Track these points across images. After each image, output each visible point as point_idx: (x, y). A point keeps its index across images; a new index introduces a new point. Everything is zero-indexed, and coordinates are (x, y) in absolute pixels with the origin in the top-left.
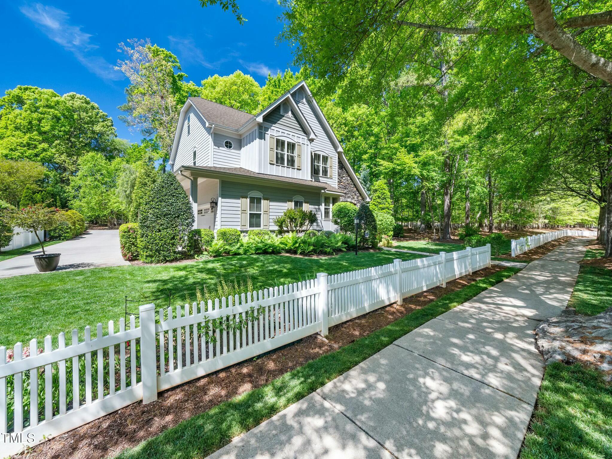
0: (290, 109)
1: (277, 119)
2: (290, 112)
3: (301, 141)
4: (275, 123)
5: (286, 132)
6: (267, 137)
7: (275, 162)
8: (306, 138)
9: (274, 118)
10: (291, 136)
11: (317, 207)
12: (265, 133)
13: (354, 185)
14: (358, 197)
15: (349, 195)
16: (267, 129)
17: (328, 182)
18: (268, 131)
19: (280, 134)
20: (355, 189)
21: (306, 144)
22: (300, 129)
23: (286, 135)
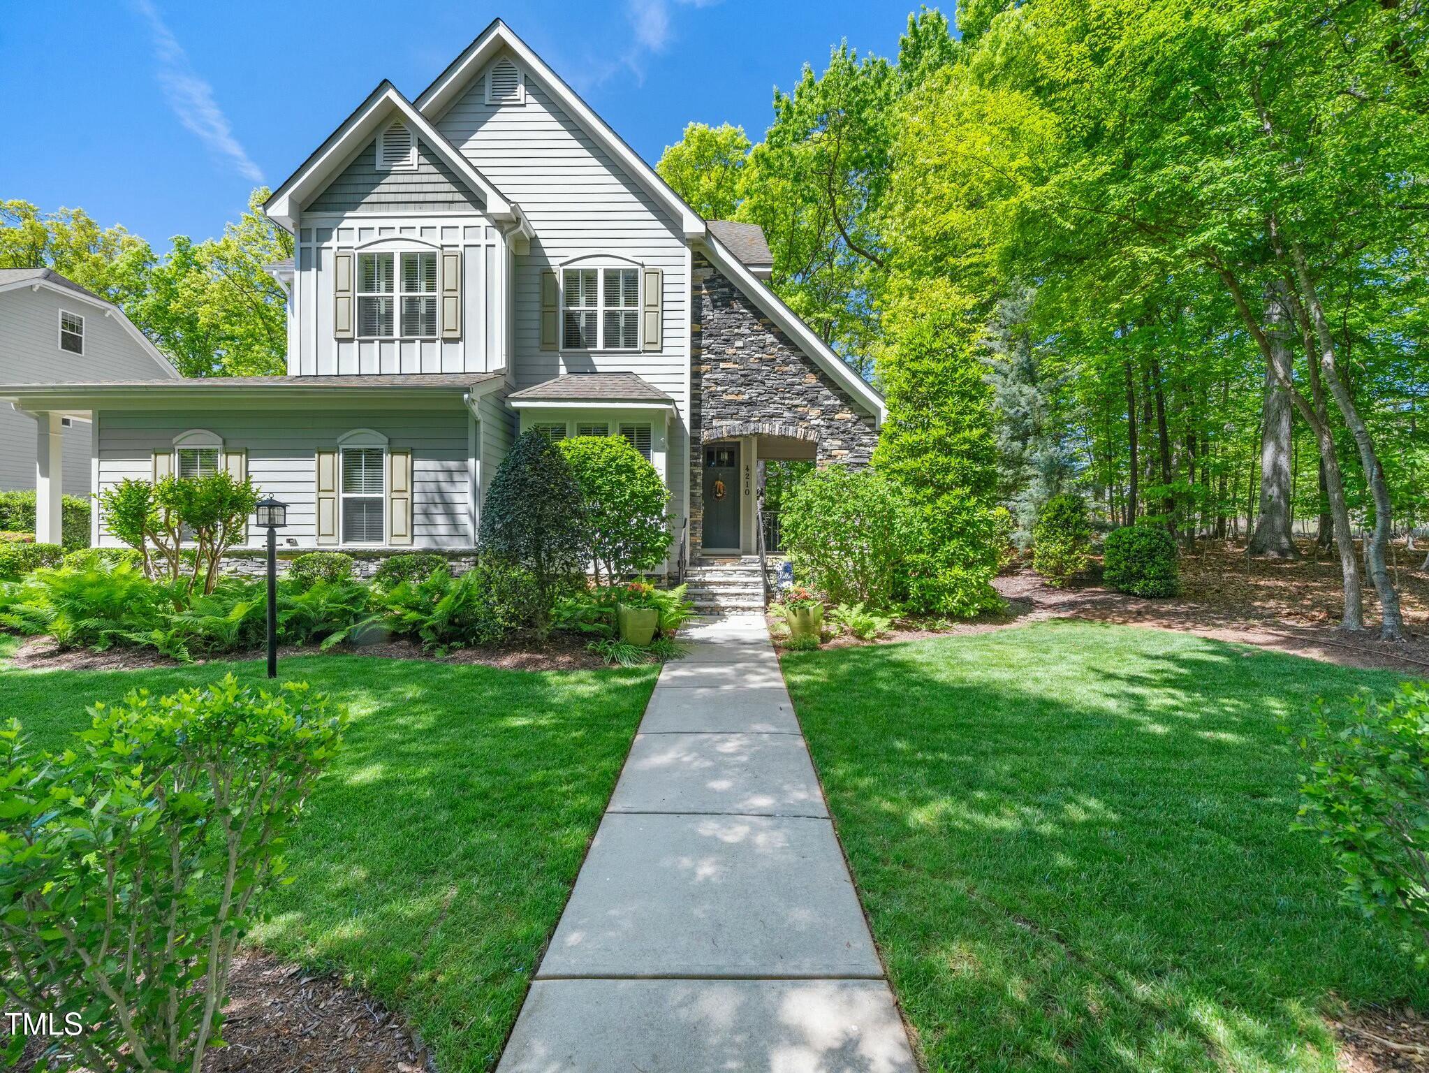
0: (413, 140)
1: (361, 189)
2: (414, 151)
3: (456, 238)
4: (355, 205)
5: (397, 223)
6: (328, 258)
7: (353, 332)
8: (484, 222)
9: (352, 189)
10: (415, 235)
11: (453, 465)
12: (319, 249)
13: (806, 360)
14: (828, 413)
15: (770, 409)
16: (325, 234)
17: (635, 370)
18: (329, 238)
19: (375, 236)
20: (811, 380)
21: (483, 242)
22: (460, 197)
23: (396, 234)
